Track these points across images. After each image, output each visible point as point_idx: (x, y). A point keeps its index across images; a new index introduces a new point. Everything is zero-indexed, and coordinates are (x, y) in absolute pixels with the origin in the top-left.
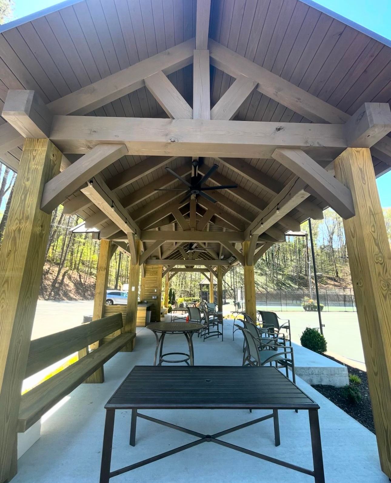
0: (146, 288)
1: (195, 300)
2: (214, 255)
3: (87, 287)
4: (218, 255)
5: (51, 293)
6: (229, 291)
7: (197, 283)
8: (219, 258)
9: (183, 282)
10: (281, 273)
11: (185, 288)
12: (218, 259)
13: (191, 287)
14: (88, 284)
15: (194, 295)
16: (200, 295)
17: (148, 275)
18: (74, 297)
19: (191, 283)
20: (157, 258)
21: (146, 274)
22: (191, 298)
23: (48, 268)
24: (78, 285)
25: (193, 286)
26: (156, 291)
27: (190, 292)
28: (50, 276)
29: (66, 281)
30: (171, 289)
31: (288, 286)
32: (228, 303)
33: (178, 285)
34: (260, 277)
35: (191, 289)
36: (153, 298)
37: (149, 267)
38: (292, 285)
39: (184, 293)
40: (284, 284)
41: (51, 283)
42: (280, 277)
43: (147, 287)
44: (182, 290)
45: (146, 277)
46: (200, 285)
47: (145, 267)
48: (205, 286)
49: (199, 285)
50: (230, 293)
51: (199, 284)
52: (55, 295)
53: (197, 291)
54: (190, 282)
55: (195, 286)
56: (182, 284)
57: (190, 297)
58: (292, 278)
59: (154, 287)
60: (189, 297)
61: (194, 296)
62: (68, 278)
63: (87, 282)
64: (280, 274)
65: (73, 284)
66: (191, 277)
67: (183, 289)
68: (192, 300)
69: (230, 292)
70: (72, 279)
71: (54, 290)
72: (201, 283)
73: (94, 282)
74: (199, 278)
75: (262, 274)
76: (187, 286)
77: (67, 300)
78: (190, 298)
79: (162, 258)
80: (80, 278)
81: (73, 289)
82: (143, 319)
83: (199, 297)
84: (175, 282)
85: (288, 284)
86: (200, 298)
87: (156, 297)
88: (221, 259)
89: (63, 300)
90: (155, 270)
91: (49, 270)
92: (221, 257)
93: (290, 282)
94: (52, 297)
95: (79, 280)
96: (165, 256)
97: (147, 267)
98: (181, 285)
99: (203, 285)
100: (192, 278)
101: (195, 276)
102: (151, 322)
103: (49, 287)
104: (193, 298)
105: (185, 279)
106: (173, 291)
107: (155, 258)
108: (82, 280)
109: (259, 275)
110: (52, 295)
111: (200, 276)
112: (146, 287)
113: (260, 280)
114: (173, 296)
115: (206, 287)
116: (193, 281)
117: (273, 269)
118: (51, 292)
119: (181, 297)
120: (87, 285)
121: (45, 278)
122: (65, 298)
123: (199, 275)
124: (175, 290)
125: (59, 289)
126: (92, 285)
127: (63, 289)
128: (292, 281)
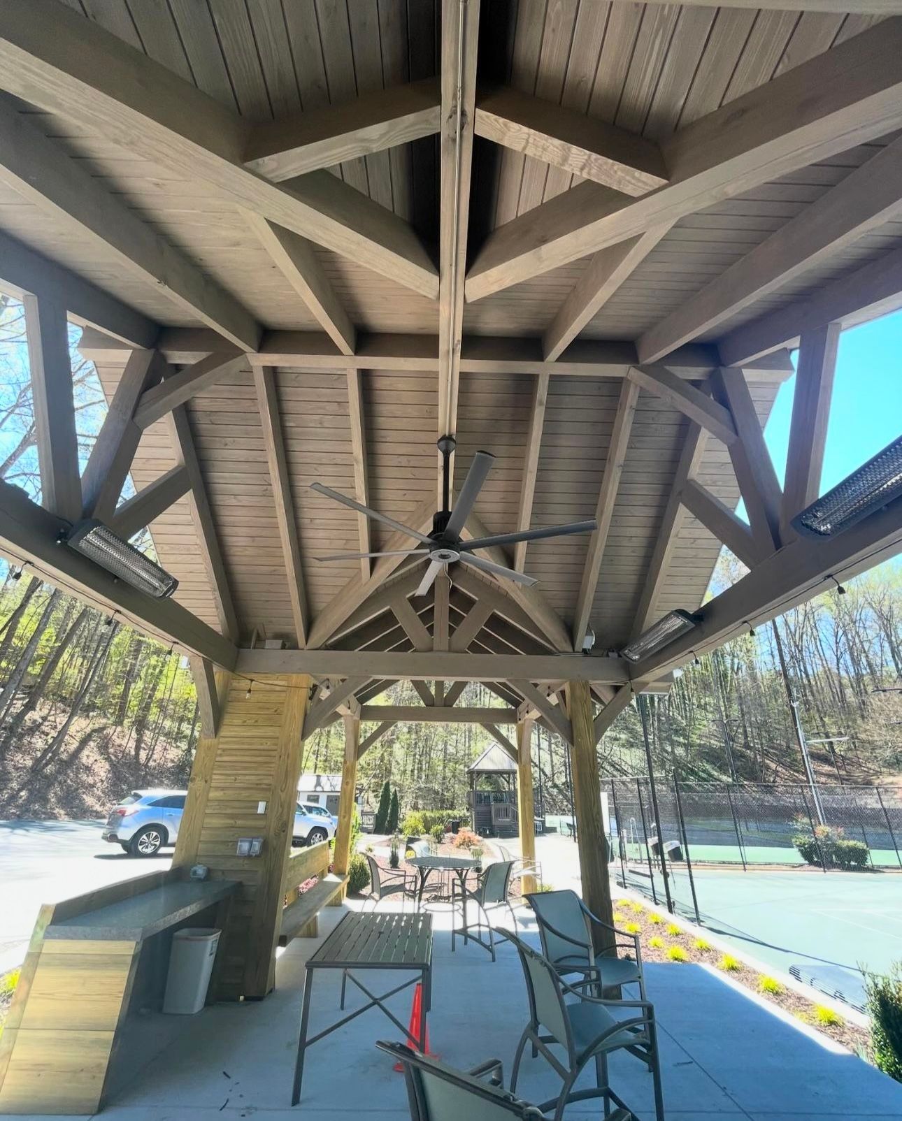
0: (213, 794)
1: (455, 818)
2: (552, 631)
3: (152, 775)
4: (570, 631)
5: (18, 794)
6: (547, 790)
7: (462, 767)
8: (573, 646)
9: (424, 762)
10: (681, 740)
11: (426, 783)
12: (571, 650)
13: (444, 778)
14: (159, 764)
15: (453, 803)
16: (469, 804)
17: (236, 722)
18: (98, 808)
19: (445, 767)
20: (288, 642)
21: (227, 719)
22: (445, 813)
23: (42, 718)
24: (124, 770)
25: (449, 775)
26: (261, 808)
27: (442, 794)
28: (40, 740)
29: (90, 755)
30: (387, 784)
31: (704, 775)
32: (553, 830)
33: (409, 772)
34: (627, 751)
35: (443, 783)
36: (245, 846)
37: (245, 684)
38: (715, 774)
39: (424, 798)
40: (692, 772)
41: (29, 763)
42: (680, 751)
43: (223, 789)
44: (419, 789)
45: (224, 731)
46: (471, 773)
47: (227, 686)
48: (484, 776)
49: (468, 773)
50: (551, 795)
51: (466, 770)
52: (29, 801)
53: (461, 790)
54: (441, 764)
55: (454, 776)
56: (421, 768)
57: (442, 808)
58: (712, 756)
59: (257, 787)
60: (437, 809)
61: (452, 807)
62: (99, 748)
63: (155, 761)
64: (679, 744)
65: (107, 766)
66: (446, 749)
67: (423, 786)
68: (445, 819)
69: (549, 793)
70: (111, 750)
71: (33, 784)
72: (472, 767)
73: (176, 760)
74: (467, 752)
75: (630, 742)
76: (433, 775)
77: (66, 818)
78: (441, 812)
79: (308, 647)
80: (138, 748)
81: (102, 781)
82: (97, 1042)
83: (468, 810)
84: (401, 762)
85: (704, 771)
86: (468, 814)
87: (257, 846)
88: (584, 651)
89: (53, 817)
90: (273, 698)
91: (41, 724)
92: (582, 642)
93: (708, 767)
94: (17, 807)
95: (133, 753)
96: (322, 632)
97: (235, 684)
98: (416, 772)
99: (480, 773)
100: (448, 752)
101: (456, 747)
102: (208, 1003)
103: (19, 777)
104: (450, 812)
105: (430, 755)
106: (392, 789)
107: (279, 643)
108: (143, 755)
109: (623, 746)
110: (20, 801)
111: (470, 746)
112: (217, 788)
113: (627, 759)
114: (393, 806)
115: (486, 778)
116: (450, 761)
117: (660, 730)
118: (20, 790)
119: (415, 808)
120: (154, 769)
121: (19, 748)
122: (62, 812)
123: (467, 745)
124: (400, 786)
125: (50, 781)
126: (168, 769)
127: (65, 781)
128: (713, 763)
